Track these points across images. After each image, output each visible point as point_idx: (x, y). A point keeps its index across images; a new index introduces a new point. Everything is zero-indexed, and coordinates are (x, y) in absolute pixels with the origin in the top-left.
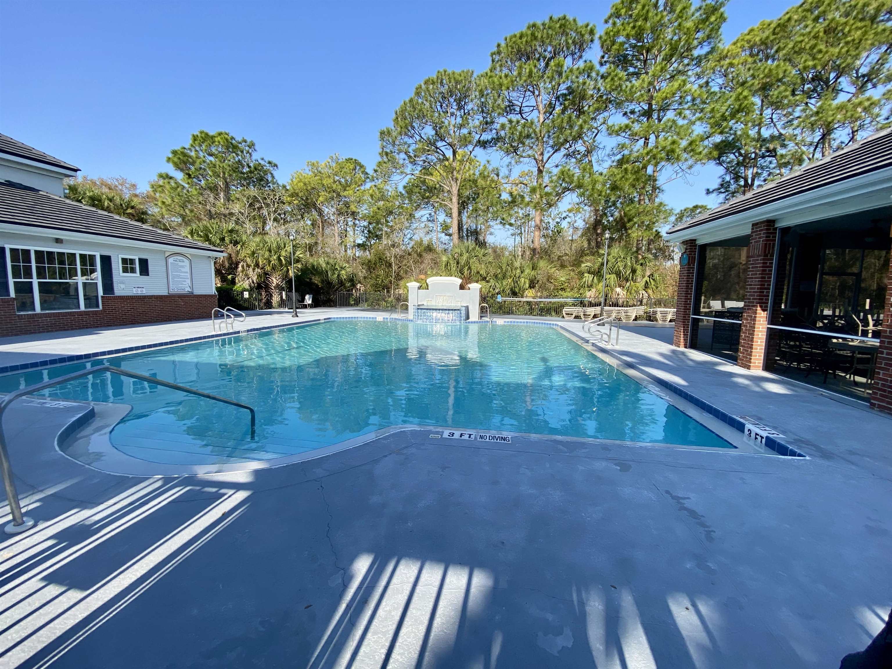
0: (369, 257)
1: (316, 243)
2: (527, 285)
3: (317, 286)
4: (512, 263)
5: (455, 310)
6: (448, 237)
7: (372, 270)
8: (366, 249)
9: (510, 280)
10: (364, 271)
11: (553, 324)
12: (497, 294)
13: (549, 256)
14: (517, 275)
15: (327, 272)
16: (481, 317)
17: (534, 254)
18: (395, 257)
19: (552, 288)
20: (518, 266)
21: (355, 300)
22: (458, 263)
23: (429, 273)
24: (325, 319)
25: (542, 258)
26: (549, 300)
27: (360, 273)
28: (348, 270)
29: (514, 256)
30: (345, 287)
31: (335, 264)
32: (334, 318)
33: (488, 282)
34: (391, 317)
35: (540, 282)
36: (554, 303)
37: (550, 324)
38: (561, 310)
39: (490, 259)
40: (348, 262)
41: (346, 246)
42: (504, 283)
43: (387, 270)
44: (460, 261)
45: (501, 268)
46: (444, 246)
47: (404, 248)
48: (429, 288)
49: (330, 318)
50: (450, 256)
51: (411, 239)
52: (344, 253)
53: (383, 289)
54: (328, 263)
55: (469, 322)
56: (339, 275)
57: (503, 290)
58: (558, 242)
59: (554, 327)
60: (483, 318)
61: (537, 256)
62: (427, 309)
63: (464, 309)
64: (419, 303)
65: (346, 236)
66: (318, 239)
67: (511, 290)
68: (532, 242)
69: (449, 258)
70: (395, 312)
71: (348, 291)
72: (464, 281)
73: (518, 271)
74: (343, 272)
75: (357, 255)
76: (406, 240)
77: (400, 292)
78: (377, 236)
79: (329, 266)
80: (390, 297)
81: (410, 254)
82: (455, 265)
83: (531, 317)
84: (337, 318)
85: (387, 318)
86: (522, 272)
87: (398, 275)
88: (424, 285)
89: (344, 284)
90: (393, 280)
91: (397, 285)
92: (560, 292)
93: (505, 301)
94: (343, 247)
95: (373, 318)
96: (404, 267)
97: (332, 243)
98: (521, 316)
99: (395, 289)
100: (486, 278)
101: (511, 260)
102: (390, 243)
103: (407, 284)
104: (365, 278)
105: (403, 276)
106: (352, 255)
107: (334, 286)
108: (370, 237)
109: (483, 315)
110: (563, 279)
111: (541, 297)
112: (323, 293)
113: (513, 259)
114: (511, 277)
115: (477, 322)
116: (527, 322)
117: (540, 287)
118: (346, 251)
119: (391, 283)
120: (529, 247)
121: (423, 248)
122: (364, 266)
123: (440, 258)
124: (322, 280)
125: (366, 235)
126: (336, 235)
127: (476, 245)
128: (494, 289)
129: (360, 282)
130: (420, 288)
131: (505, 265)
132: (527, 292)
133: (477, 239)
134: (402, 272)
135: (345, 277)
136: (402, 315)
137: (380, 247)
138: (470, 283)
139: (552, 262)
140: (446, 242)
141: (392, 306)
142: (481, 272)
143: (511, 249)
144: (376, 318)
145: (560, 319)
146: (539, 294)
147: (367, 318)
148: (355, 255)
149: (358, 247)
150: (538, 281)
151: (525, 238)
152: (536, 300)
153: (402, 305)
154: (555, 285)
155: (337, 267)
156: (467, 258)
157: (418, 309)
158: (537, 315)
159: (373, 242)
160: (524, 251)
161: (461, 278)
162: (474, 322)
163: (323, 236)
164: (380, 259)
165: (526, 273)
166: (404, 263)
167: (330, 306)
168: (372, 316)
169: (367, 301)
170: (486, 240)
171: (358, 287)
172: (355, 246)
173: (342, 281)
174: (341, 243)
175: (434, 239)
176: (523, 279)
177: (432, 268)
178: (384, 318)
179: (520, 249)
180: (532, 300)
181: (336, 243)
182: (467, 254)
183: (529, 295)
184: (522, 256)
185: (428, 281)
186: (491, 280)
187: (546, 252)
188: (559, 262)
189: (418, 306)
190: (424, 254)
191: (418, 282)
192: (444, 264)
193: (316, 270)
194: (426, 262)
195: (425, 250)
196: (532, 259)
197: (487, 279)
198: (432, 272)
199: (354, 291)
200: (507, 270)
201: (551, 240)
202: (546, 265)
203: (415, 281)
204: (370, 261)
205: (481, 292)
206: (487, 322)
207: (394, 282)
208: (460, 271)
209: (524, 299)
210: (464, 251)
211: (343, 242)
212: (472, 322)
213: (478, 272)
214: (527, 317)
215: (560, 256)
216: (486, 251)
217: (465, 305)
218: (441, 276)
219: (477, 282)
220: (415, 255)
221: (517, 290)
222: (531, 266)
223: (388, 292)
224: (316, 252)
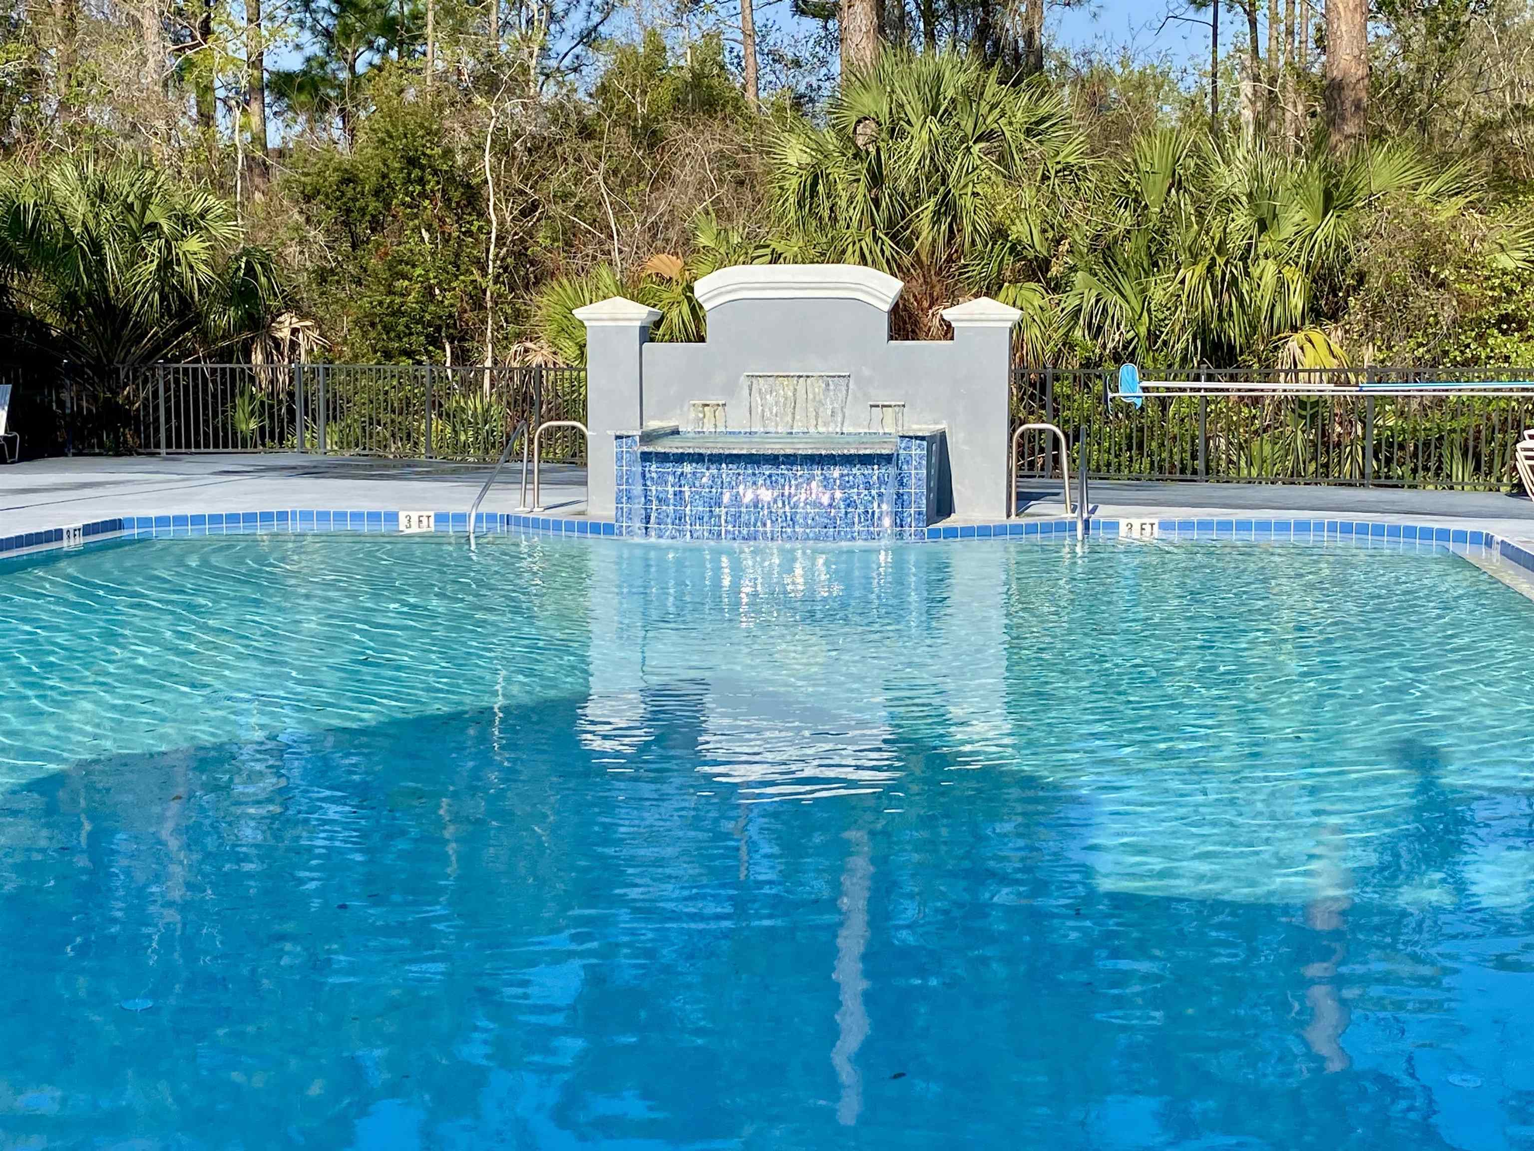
0: (344, 152)
1: (32, 77)
2: (1297, 301)
3: (38, 327)
4: (1201, 174)
5: (866, 460)
6: (812, 25)
7: (363, 229)
8: (324, 105)
9: (1193, 275)
10: (318, 236)
11: (1460, 537)
12: (1117, 358)
13: (1423, 126)
14: (1236, 243)
15: (96, 246)
16: (1024, 498)
17: (1333, 121)
18: (504, 150)
19: (1447, 315)
20: (1241, 189)
21: (265, 410)
22: (876, 178)
23: (704, 240)
24: (89, 530)
25: (1378, 136)
26: (1428, 390)
27: (293, 250)
28: (222, 230)
29: (1214, 129)
30: (204, 336)
31: (145, 200)
32: (145, 522)
33: (1056, 287)
34: (485, 508)
35: (1375, 282)
36: (1461, 408)
37: (1443, 535)
38: (1507, 452)
39: (1070, 154)
40: (221, 187)
41: (208, 89)
42: (1158, 296)
43: (454, 230)
44: (889, 165)
45: (1136, 202)
46: (787, 77)
47: (549, 93)
48: (710, 332)
49: (115, 525)
50: (832, 141)
51: (589, 37)
52: (195, 132)
53: (434, 341)
54: (101, 195)
55: (951, 533)
56: (166, 265)
57: (1152, 336)
58: (1476, 40)
59: (1467, 551)
60: (1036, 507)
61: (1350, 128)
62: (698, 458)
63: (918, 451)
64: (652, 424)
65: (206, 30)
66: (40, 52)
67: (1202, 331)
68: (1320, 42)
69: (820, 148)
70: (512, 478)
71: (226, 355)
72: (917, 287)
73: (1241, 218)
74: (193, 245)
75: (274, 140)
76: (562, 45)
77: (536, 360)
78: (389, 27)
79: (107, 214)
80: (472, 386)
81: (586, 132)
82: (861, 189)
83: (1325, 492)
84: (162, 521)
85: (461, 518)
86: (1263, 227)
87: (519, 254)
88: (679, 314)
89: (199, 317)
90: (491, 288)
91: (518, 316)
92: (1496, 339)
93: (1163, 403)
94: (192, 98)
95: (374, 516)
96: (556, 210)
97: (124, 72)
98: (1267, 491)
99: (502, 343)
100: (1045, 265)
101: (1196, 150)
102: (469, 63)
103: (580, 313)
104: (322, 276)
105: (550, 260)
106: (241, 139)
107: (140, 331)
108: (347, 33)
109: (1033, 485)
110: (1506, 262)
111: (1379, 375)
112: (74, 371)
113: (1208, 146)
114: (1195, 259)
115: (1000, 531)
116: (1302, 527)
117: (1375, 313)
118: (206, 119)
119: (478, 305)
120: (1301, 75)
121: (665, 93)
122: (316, 208)
123: (766, 150)
124: (71, 296)
125: (326, 21)
126: (151, 23)
127: (987, 65)
128: (1097, 332)
129: (292, 304)
130: (648, 334)
131: (1161, 182)
132: (1294, 342)
133: (984, 31)
134: (542, 237)
135: (204, 272)
136: (551, 496)
137: (410, 95)
138: (953, 298)
139: (1444, 161)
140: (805, 54)
141: (488, 445)
142: (1018, 230)
143: (1189, 85)
144: (393, 517)
145: (1500, 500)
146: (1369, 354)
147: (340, 516)
148: (259, 140)
149: (281, 95)
150: (1361, 277)
151: (1274, 19)
152: (1350, 392)
153: (550, 433)
154: (1463, 300)
155: (155, 213)
156: (934, 144)
157: (646, 457)
158: (1362, 480)
159: (365, 60)
160: (1272, 99)
161: (895, 268)
162: (984, 532)
163: (70, 32)
164: (412, 162)
165: (1288, 231)
166: (553, 186)
167: (120, 450)
168: (366, 506)
169: (334, 412)
170: (1042, 39)
171: (284, 334)
172: (257, 89)
173: (185, 302)
174: (179, 75)
175: (733, 33)
176: (1270, 267)
177: (722, 214)
178: (441, 518)
179: (1246, 87)
180: (1328, 389)
181: (150, 76)
182: (933, 124)
183: (1308, 361)
184: (1260, 126)
185: (701, 289)
186: (1079, 278)
187: (1406, 102)
188: (1485, 159)
189: (648, 437)
190: (672, 129)
191: (639, 298)
192: (793, 183)
193: (32, 237)
194: (686, 174)
195: (678, 102)
196: (1320, 141)
197: (1055, 270)
198: (722, 235)
199: (257, 358)
200: (1169, 219)
201: (1432, 33)
202: (1408, 180)
203: (622, 290)
204: (349, 178)
205: (1016, 347)
206: (1061, 526)
207: (498, 299)
208: (891, 223)
209: (1282, 387)
210: (914, 109)
211: (190, 64)
212: (968, 532)
213: (1000, 233)
214: (1301, 492)
215: (1484, 126)
216: (1045, 108)
217: (925, 429)
218: (776, 259)
219: (992, 290)
220: (622, 138)
221: (1234, 332)
222: (1316, 187)
223: (462, 357)
224: (28, 131)
